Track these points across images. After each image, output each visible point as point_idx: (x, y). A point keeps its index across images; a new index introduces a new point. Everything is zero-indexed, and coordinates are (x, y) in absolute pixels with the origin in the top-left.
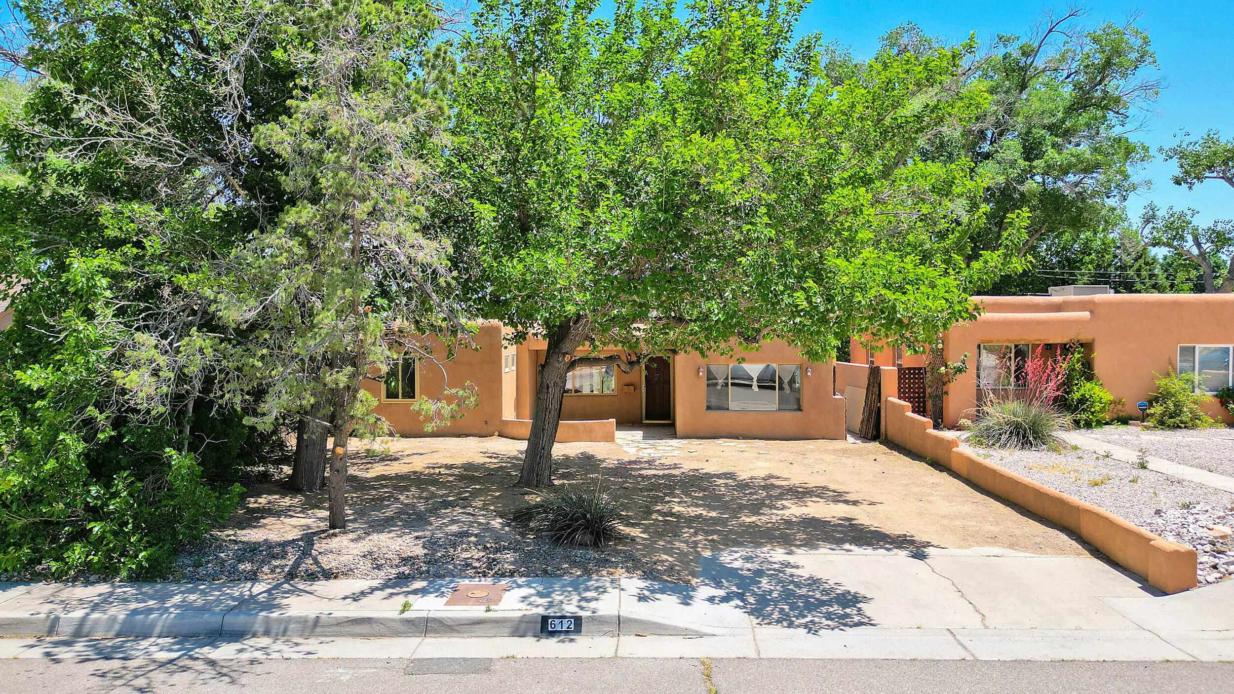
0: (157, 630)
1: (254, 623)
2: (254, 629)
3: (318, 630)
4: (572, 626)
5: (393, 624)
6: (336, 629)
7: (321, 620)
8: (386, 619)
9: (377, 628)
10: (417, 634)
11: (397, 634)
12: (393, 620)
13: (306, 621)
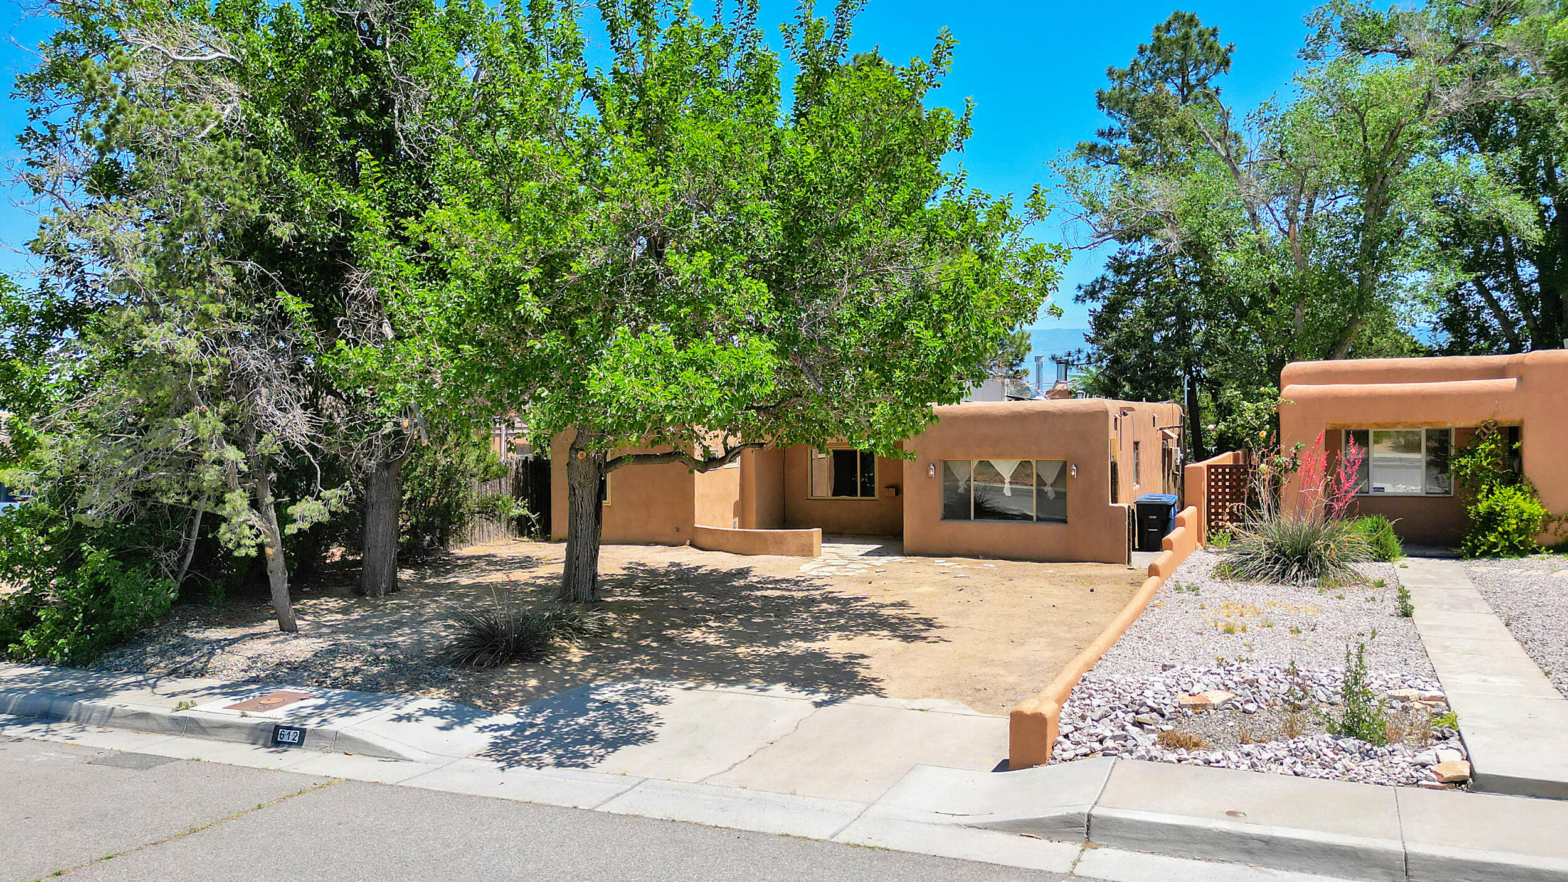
0: (10, 707)
1: (70, 709)
2: (69, 714)
3: (111, 720)
4: (297, 738)
5: (162, 721)
6: (123, 721)
7: (115, 711)
8: (159, 716)
9: (152, 724)
10: (178, 733)
11: (163, 731)
12: (163, 717)
13: (104, 711)
